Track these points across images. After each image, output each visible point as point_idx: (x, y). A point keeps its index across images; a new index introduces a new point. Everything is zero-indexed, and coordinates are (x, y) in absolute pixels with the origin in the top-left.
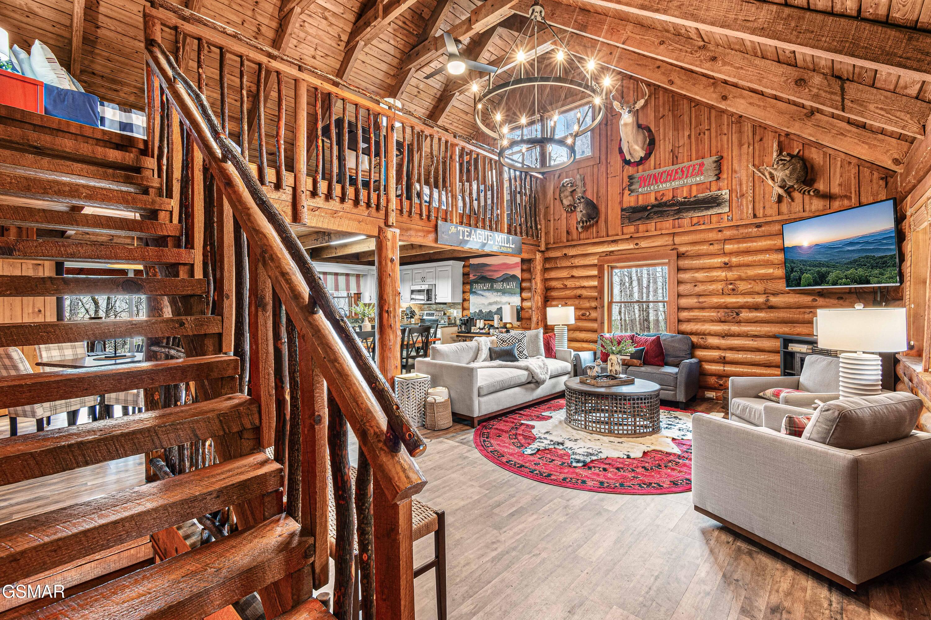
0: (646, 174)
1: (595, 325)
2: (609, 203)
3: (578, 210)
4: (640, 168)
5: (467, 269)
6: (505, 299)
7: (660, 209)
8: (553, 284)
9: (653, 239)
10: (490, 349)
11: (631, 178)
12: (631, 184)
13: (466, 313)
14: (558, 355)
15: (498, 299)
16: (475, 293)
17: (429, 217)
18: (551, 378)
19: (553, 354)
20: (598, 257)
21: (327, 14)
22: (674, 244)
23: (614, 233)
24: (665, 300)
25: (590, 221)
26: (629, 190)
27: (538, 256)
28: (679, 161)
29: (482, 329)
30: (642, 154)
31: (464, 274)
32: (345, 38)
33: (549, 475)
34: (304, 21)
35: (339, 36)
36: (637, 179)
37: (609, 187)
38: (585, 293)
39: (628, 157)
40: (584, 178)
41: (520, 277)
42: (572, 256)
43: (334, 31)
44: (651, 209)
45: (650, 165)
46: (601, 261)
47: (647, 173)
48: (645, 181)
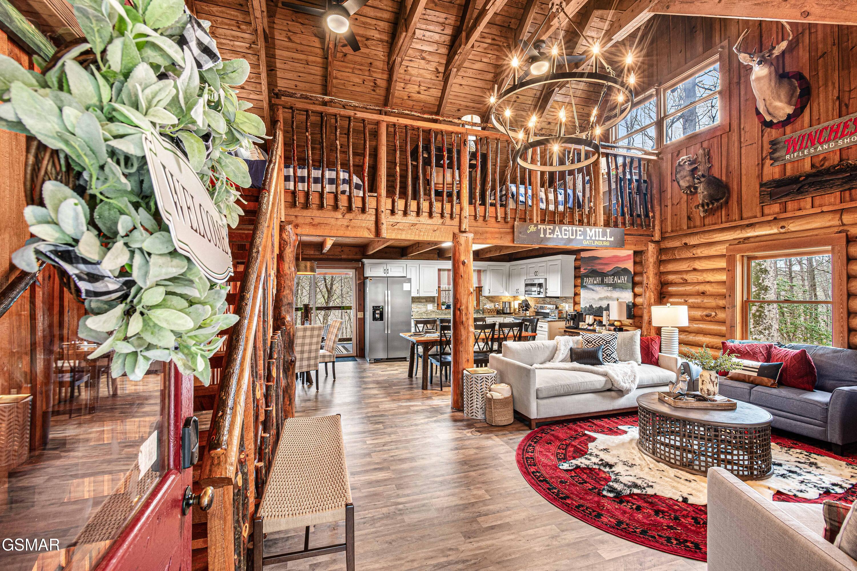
0: (796, 135)
1: (723, 328)
2: (744, 178)
3: (699, 191)
4: (788, 129)
5: (578, 263)
6: (616, 294)
7: (819, 179)
8: (671, 278)
9: (809, 220)
10: (571, 349)
11: (773, 143)
12: (775, 151)
13: (577, 307)
14: (661, 361)
15: (609, 294)
16: (585, 287)
17: (505, 218)
18: (640, 387)
19: (654, 359)
20: (727, 245)
21: (424, 55)
22: (843, 225)
23: (750, 214)
24: (829, 300)
25: (713, 204)
26: (771, 159)
27: (651, 247)
28: (850, 110)
29: (590, 325)
30: (789, 110)
31: (576, 268)
32: (442, 69)
33: (567, 497)
34: (407, 67)
35: (437, 69)
36: (782, 144)
37: (743, 158)
38: (708, 288)
39: (768, 118)
40: (709, 152)
41: (632, 270)
42: (694, 246)
43: (432, 67)
44: (804, 180)
45: (803, 122)
46: (731, 250)
47: (798, 133)
48: (795, 144)
